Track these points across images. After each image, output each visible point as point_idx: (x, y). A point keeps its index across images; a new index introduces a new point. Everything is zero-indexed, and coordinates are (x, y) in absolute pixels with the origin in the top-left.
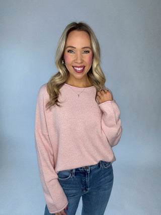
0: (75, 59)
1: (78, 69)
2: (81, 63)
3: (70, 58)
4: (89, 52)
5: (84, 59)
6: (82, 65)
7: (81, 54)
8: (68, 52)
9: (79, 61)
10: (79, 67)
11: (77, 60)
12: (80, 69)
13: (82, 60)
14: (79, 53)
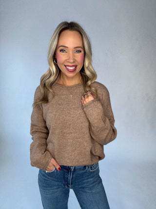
0: (68, 58)
1: (70, 68)
2: (74, 62)
3: (62, 57)
4: (80, 52)
5: (76, 59)
6: (74, 64)
7: (74, 53)
8: (61, 51)
9: (72, 61)
10: (71, 66)
11: (69, 59)
12: (72, 68)
13: (74, 59)
14: (71, 53)
